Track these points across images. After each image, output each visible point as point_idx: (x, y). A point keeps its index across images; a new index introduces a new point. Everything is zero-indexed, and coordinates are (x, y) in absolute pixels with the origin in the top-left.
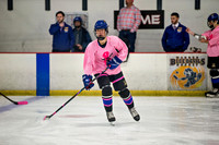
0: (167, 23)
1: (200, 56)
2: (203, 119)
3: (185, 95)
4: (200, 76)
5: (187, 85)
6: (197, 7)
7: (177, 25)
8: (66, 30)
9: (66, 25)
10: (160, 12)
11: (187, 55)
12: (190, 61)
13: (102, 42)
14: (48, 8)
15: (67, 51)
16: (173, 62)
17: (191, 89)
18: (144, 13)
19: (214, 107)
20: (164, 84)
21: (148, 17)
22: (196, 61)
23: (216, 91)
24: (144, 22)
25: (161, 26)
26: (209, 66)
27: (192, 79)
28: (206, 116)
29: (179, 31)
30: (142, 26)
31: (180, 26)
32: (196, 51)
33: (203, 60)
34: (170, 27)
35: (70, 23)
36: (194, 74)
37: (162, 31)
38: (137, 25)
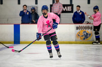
0: (75, 10)
1: (90, 25)
2: (92, 55)
3: (83, 43)
4: (90, 35)
5: (84, 39)
6: (89, 3)
7: (79, 11)
8: (28, 14)
9: (28, 11)
10: (71, 5)
11: (84, 25)
12: (85, 28)
13: (46, 16)
14: (19, 3)
15: (28, 23)
16: (77, 28)
17: (86, 41)
18: (64, 6)
19: (97, 49)
20: (73, 38)
21: (66, 7)
22: (88, 28)
23: (97, 41)
24: (64, 10)
25: (72, 12)
26: (94, 30)
27: (86, 36)
28: (93, 53)
29: (80, 14)
30: (63, 12)
31: (81, 11)
32: (88, 23)
33: (91, 27)
34: (76, 12)
35: (30, 10)
36: (87, 34)
37: (72, 14)
38: (61, 11)
